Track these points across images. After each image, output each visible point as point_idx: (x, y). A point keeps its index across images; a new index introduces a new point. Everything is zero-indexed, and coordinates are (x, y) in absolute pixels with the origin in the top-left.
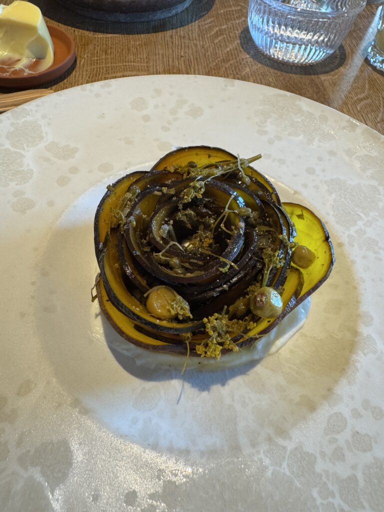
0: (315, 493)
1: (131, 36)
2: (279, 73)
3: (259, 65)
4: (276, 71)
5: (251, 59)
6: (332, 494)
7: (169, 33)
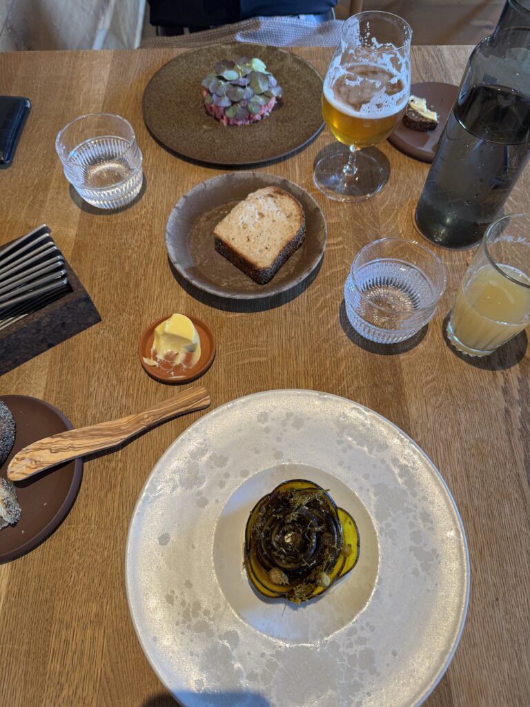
0: (337, 660)
1: (254, 314)
2: (367, 353)
3: (352, 345)
4: (365, 351)
5: (347, 338)
6: (344, 661)
7: (283, 308)
